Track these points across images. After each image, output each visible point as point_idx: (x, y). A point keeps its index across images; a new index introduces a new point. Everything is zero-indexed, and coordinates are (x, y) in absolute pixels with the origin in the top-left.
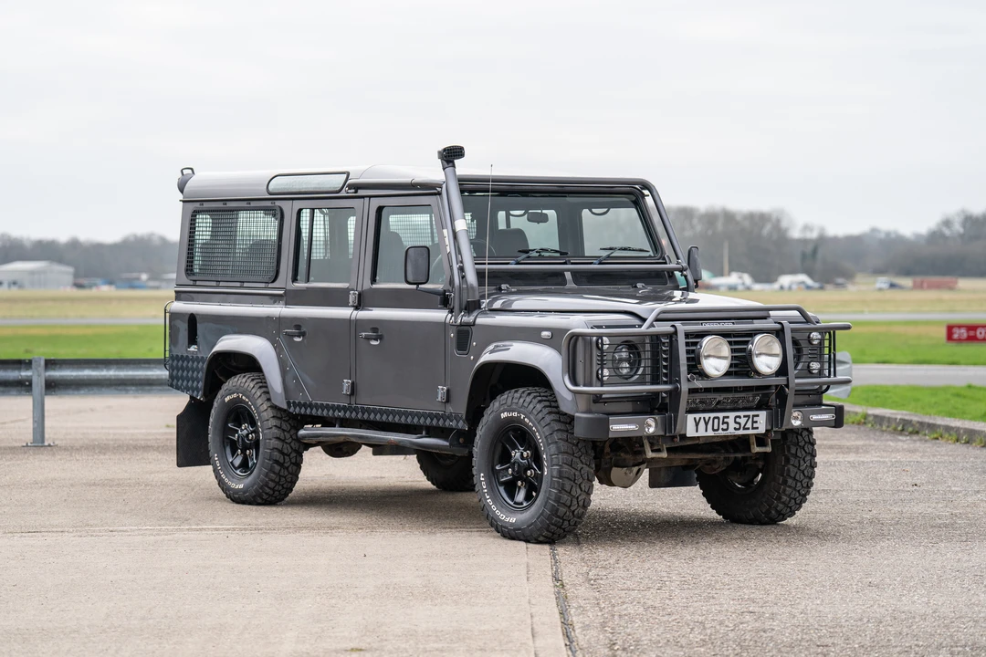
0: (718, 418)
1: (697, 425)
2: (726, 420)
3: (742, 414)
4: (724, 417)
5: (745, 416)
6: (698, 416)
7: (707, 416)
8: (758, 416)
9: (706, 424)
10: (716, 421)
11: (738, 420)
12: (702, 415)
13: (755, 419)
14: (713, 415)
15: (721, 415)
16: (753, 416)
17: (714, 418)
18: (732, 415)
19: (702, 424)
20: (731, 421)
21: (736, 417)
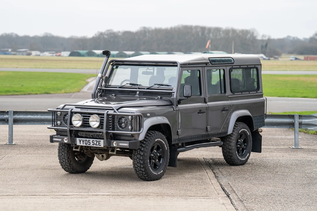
0: (87, 140)
1: (80, 142)
2: (89, 141)
3: (95, 140)
4: (89, 140)
5: (96, 141)
6: (80, 139)
7: (83, 139)
8: (100, 141)
9: (83, 142)
10: (86, 141)
11: (93, 142)
12: (82, 139)
13: (100, 142)
14: (85, 139)
15: (88, 139)
16: (99, 141)
17: (85, 140)
18: (91, 140)
19: (82, 142)
20: (91, 142)
21: (93, 141)
